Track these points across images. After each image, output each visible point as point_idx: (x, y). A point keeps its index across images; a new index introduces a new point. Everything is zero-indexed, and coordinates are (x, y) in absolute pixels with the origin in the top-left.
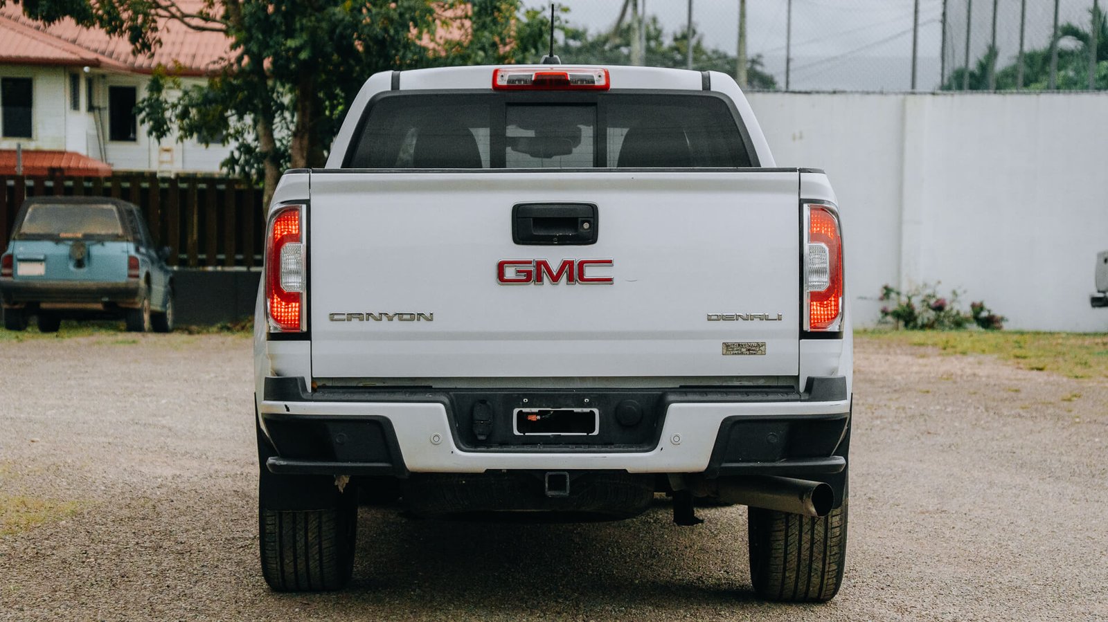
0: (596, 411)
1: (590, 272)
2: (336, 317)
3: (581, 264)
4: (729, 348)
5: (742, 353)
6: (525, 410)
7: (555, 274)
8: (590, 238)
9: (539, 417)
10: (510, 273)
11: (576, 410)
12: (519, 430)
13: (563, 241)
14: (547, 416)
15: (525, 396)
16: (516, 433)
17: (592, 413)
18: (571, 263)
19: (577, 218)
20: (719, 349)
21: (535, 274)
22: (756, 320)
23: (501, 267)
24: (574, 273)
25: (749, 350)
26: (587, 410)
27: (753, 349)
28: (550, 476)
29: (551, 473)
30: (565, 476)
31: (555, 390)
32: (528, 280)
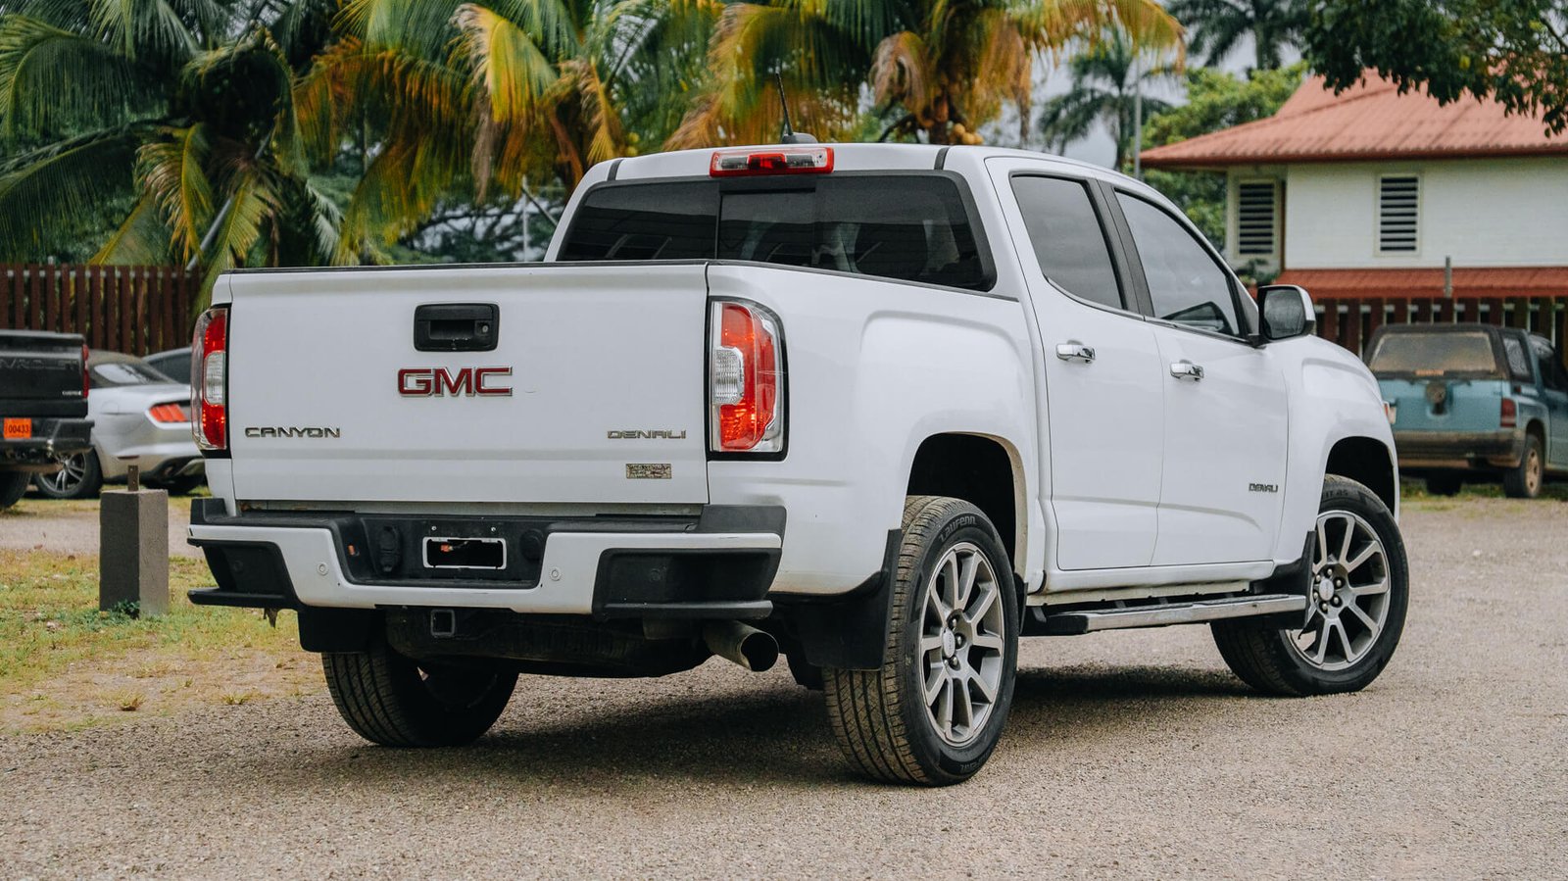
0: (503, 541)
1: (489, 382)
2: (252, 432)
3: (479, 372)
4: (634, 471)
5: (647, 477)
6: (435, 539)
7: (453, 383)
8: (489, 343)
9: (451, 548)
10: (411, 383)
11: (485, 540)
12: (429, 562)
13: (462, 347)
14: (459, 547)
15: (434, 523)
16: (427, 565)
17: (500, 543)
18: (469, 371)
19: (474, 320)
20: (623, 472)
21: (434, 384)
22: (659, 438)
23: (402, 373)
24: (472, 382)
25: (654, 473)
26: (494, 540)
27: (659, 471)
28: (437, 615)
29: (437, 610)
30: (450, 614)
31: (464, 516)
32: (427, 391)
